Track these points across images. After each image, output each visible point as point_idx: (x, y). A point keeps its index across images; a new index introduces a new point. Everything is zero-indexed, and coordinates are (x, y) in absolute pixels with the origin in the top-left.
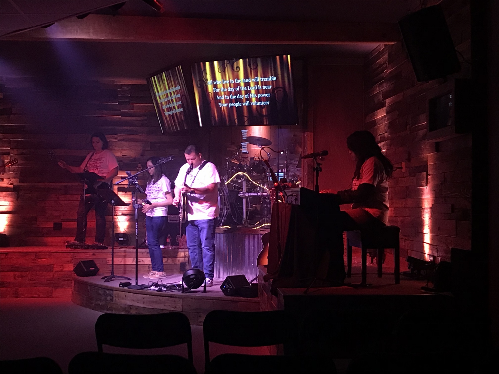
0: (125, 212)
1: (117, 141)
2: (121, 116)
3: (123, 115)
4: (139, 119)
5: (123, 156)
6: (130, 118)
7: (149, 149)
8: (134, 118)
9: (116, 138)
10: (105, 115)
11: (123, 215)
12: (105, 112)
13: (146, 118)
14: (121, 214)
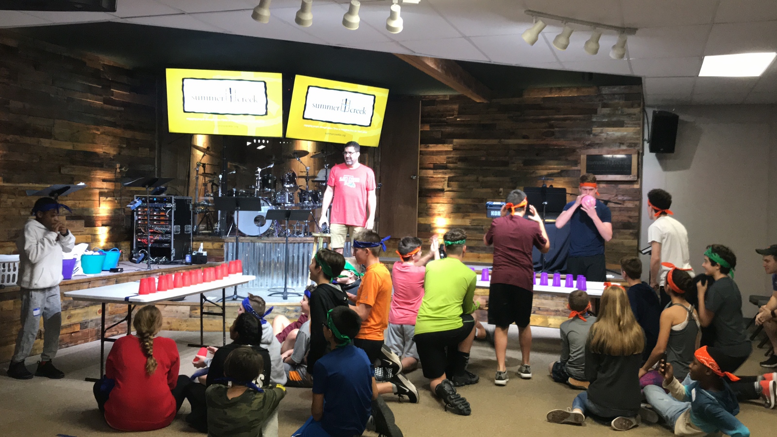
0: (104, 222)
1: (99, 133)
2: (104, 103)
3: (106, 102)
4: (118, 108)
5: (104, 152)
6: (110, 107)
7: (125, 146)
8: (114, 108)
9: (98, 130)
10: (90, 99)
11: (103, 225)
12: (89, 95)
13: (123, 109)
14: (100, 224)
